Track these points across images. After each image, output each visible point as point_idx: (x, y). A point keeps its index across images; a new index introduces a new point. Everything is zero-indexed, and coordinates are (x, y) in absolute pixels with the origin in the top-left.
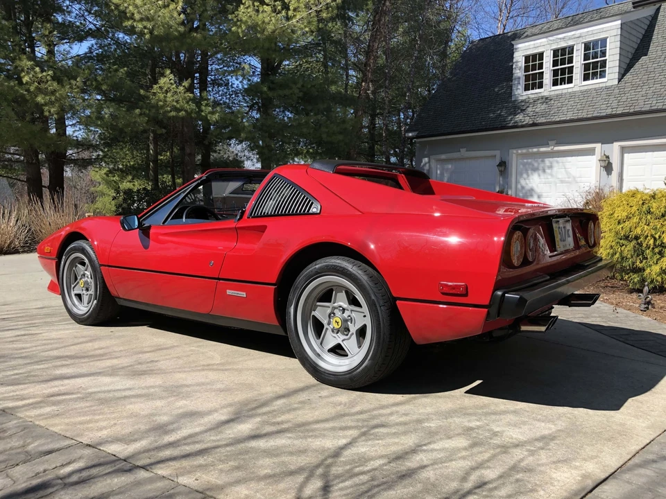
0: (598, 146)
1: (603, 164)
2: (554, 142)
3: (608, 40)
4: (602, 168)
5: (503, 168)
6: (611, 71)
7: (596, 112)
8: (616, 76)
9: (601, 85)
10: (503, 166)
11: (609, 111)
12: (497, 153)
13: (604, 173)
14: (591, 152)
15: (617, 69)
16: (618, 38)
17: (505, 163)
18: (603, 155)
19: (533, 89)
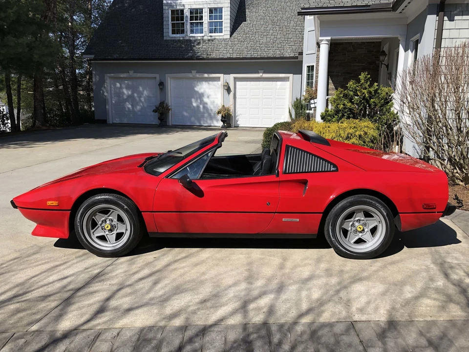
0: (221, 76)
1: (226, 88)
2: (195, 71)
3: (223, 9)
4: (225, 90)
5: (161, 87)
6: (226, 29)
7: (221, 55)
8: (229, 33)
9: (221, 37)
10: (162, 85)
11: (228, 55)
12: (157, 76)
13: (226, 93)
14: (218, 79)
15: (229, 29)
16: (229, 9)
17: (163, 83)
18: (225, 82)
19: (177, 34)
